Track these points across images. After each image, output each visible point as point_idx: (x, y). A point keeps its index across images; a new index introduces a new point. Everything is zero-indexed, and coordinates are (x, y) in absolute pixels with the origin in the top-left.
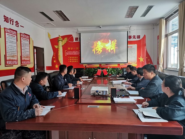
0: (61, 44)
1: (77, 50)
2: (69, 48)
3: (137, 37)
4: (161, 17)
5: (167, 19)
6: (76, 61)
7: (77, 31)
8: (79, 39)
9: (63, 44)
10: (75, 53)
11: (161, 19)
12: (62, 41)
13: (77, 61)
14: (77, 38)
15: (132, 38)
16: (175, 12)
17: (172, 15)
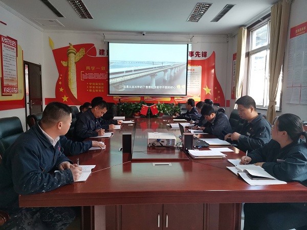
0: (73, 59)
1: (103, 72)
2: (88, 68)
3: (202, 55)
4: (242, 24)
5: (251, 28)
6: (100, 91)
7: (103, 38)
8: (105, 52)
9: (78, 59)
10: (99, 76)
11: (240, 27)
12: (75, 54)
13: (103, 91)
14: (103, 51)
15: (195, 55)
16: (264, 19)
17: (259, 21)
